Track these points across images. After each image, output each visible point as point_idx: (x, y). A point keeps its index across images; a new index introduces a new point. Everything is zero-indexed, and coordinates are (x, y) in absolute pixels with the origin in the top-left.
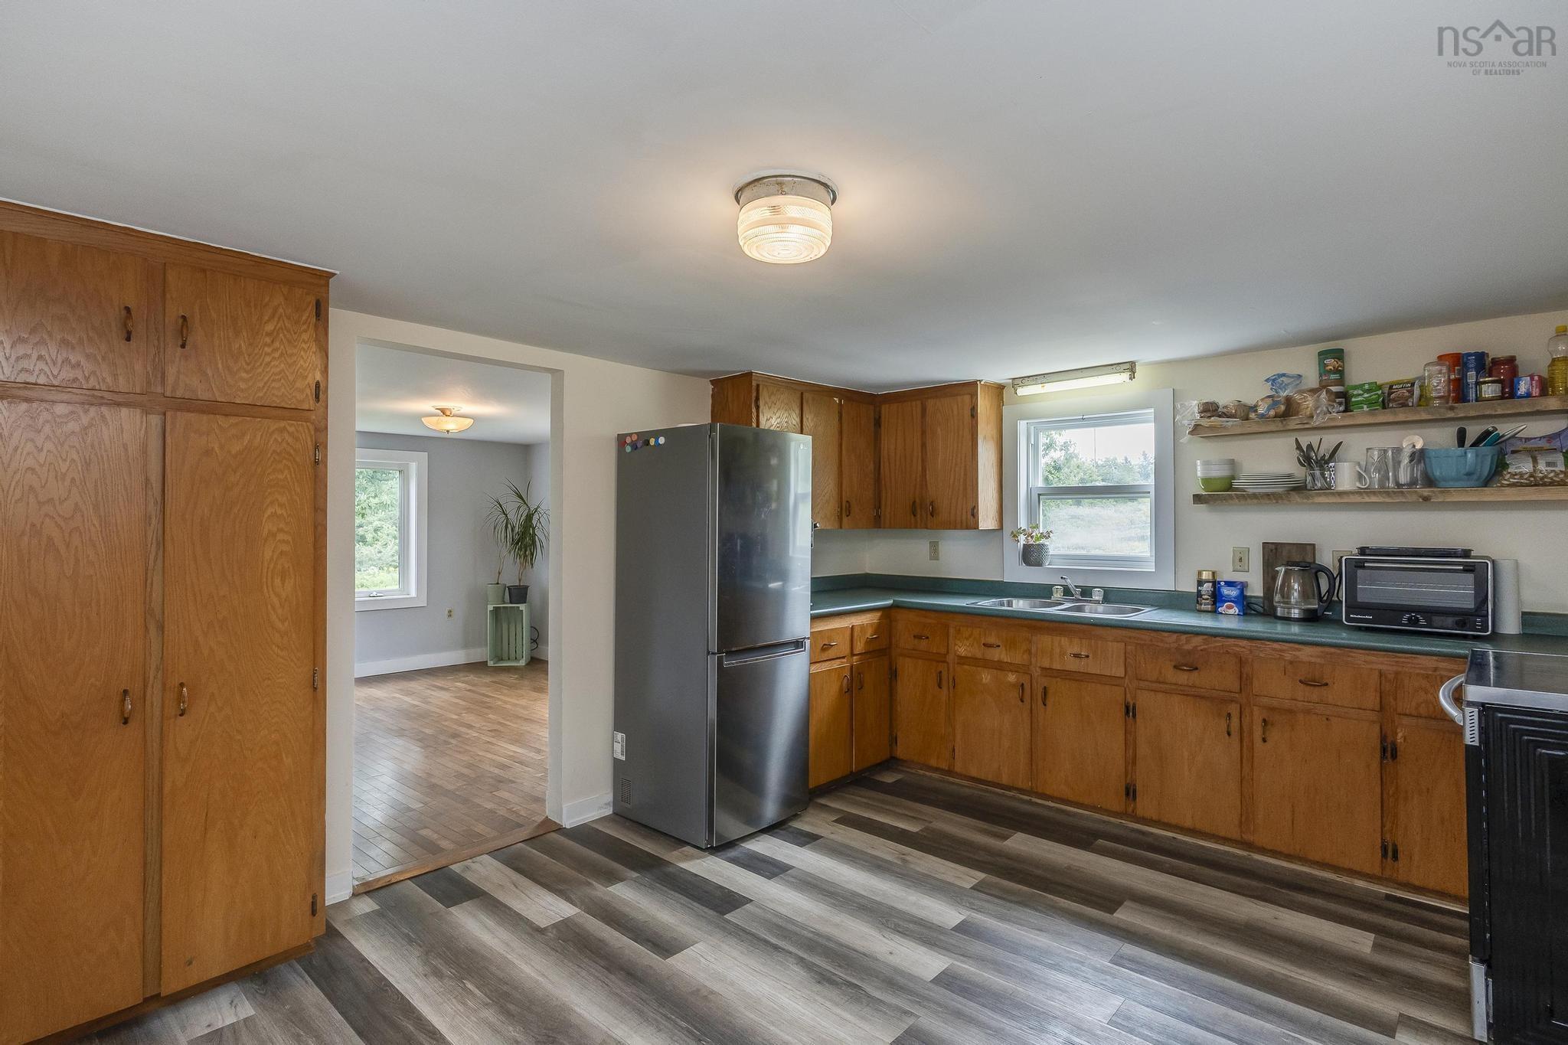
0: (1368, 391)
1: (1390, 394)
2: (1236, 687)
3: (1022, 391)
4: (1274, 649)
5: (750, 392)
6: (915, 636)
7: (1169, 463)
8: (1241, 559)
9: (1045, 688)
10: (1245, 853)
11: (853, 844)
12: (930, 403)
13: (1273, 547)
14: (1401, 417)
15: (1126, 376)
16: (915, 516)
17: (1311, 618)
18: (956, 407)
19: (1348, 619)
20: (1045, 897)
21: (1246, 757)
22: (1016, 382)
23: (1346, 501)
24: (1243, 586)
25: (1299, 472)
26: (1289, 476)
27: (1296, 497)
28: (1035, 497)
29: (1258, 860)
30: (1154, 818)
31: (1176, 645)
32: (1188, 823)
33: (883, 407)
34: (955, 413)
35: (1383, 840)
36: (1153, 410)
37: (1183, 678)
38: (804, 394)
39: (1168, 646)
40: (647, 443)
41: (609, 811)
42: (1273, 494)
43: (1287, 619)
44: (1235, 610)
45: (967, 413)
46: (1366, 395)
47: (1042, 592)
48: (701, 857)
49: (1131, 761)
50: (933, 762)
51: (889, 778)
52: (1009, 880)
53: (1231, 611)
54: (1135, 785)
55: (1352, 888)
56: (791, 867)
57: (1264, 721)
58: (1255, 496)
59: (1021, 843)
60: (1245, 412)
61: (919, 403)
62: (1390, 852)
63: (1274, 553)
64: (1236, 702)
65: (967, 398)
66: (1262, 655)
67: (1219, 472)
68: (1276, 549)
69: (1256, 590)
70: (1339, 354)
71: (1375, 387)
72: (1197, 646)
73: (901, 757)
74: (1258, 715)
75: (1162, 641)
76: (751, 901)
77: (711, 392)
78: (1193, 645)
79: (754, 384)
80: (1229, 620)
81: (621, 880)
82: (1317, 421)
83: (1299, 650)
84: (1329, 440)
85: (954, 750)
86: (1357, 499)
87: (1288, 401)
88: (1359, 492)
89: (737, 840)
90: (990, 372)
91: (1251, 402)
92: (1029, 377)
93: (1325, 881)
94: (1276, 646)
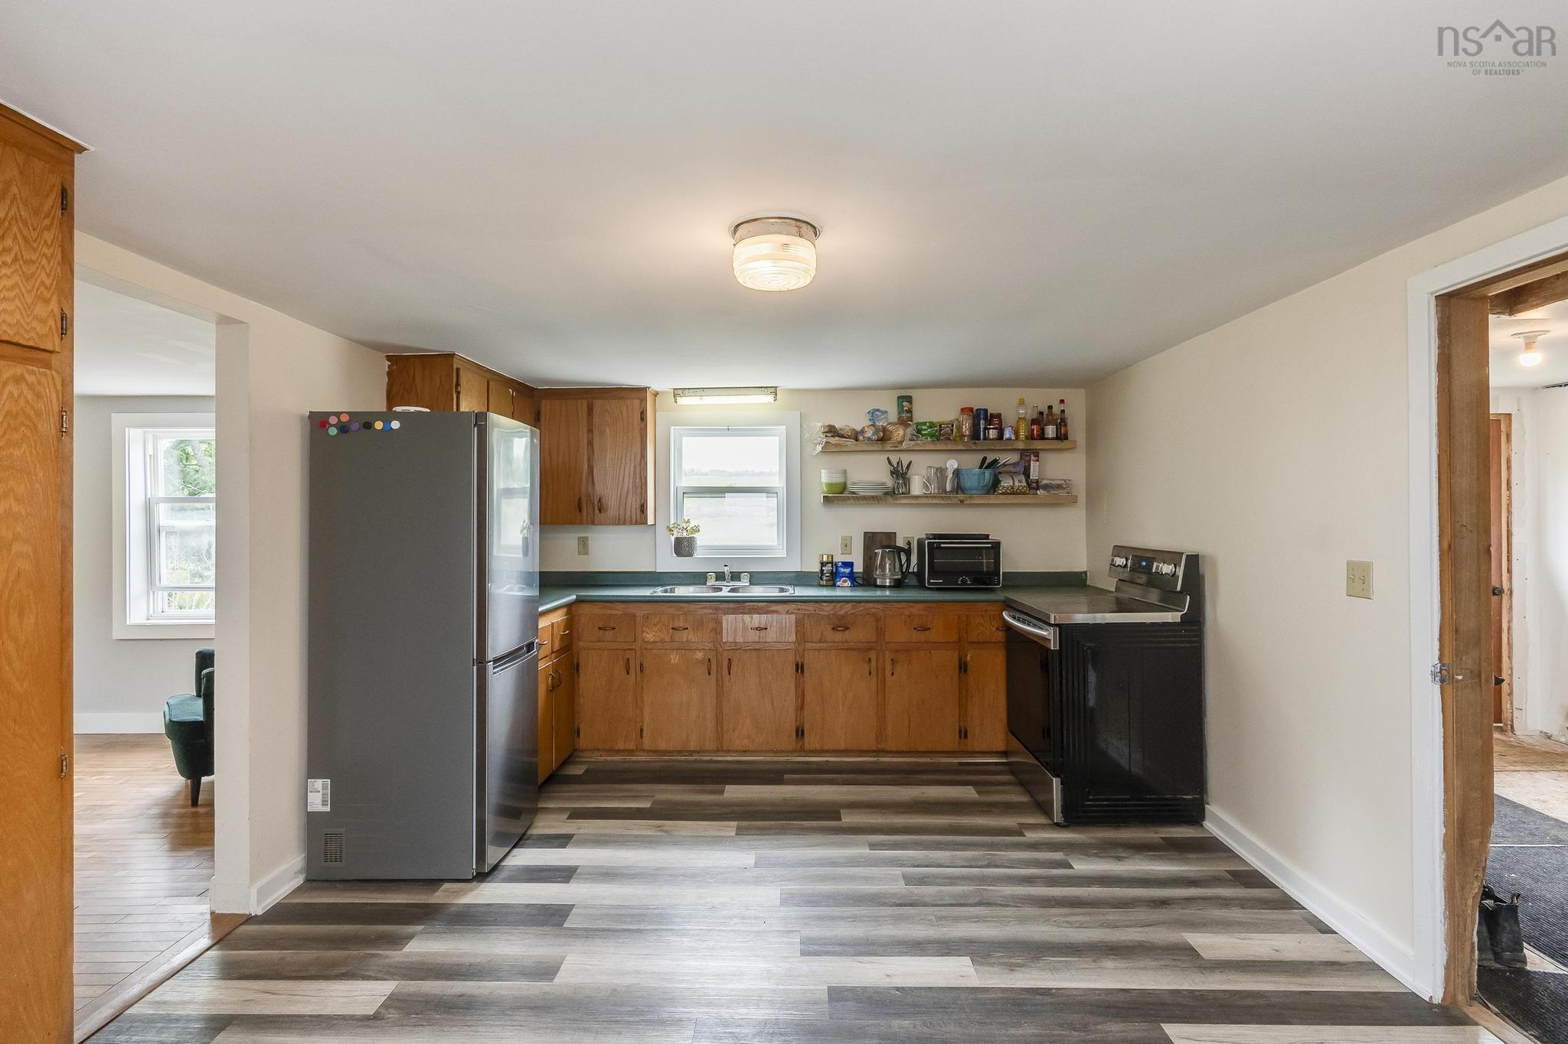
0: (930, 427)
1: (941, 430)
2: (874, 639)
3: (681, 401)
4: (898, 608)
5: (450, 375)
6: (600, 628)
7: (796, 470)
8: (846, 545)
9: (729, 659)
10: (875, 759)
11: (606, 831)
12: (598, 404)
13: (871, 535)
14: (949, 447)
15: (770, 398)
16: (580, 511)
17: (898, 585)
18: (625, 408)
19: (929, 583)
20: (793, 824)
21: (882, 689)
22: (677, 392)
23: (920, 502)
24: (850, 565)
25: (890, 482)
26: (883, 484)
27: (890, 500)
28: (680, 494)
29: (883, 762)
30: (818, 748)
31: (832, 612)
32: (842, 746)
33: (543, 402)
34: (625, 414)
35: (960, 727)
36: (784, 427)
37: (838, 636)
38: (490, 383)
39: (827, 613)
40: (368, 426)
41: (300, 880)
42: (876, 497)
43: (883, 587)
44: (848, 583)
45: (637, 416)
46: (929, 430)
47: (699, 578)
48: (472, 890)
49: (801, 708)
50: (621, 746)
51: (578, 770)
52: (755, 821)
53: (846, 584)
54: (803, 727)
55: (940, 764)
56: (577, 867)
57: (892, 660)
58: (864, 498)
59: (734, 792)
60: (855, 436)
61: (585, 402)
62: (963, 734)
63: (874, 541)
64: (874, 649)
65: (637, 402)
66: (890, 613)
67: (838, 479)
68: (873, 537)
69: (859, 568)
70: (909, 399)
71: (932, 425)
72: (847, 612)
73: (584, 748)
74: (888, 655)
75: (823, 610)
76: (574, 905)
77: (387, 369)
78: (845, 611)
79: (455, 367)
80: (844, 590)
81: (410, 937)
82: (904, 446)
83: (912, 607)
84: (906, 459)
85: (642, 730)
86: (925, 501)
87: (884, 429)
88: (926, 496)
89: (498, 862)
90: (656, 379)
91: (859, 428)
92: (689, 389)
93: (926, 764)
94: (898, 605)
